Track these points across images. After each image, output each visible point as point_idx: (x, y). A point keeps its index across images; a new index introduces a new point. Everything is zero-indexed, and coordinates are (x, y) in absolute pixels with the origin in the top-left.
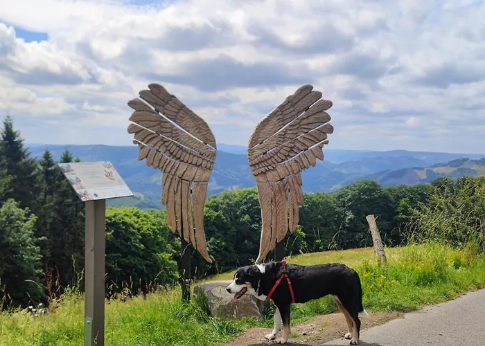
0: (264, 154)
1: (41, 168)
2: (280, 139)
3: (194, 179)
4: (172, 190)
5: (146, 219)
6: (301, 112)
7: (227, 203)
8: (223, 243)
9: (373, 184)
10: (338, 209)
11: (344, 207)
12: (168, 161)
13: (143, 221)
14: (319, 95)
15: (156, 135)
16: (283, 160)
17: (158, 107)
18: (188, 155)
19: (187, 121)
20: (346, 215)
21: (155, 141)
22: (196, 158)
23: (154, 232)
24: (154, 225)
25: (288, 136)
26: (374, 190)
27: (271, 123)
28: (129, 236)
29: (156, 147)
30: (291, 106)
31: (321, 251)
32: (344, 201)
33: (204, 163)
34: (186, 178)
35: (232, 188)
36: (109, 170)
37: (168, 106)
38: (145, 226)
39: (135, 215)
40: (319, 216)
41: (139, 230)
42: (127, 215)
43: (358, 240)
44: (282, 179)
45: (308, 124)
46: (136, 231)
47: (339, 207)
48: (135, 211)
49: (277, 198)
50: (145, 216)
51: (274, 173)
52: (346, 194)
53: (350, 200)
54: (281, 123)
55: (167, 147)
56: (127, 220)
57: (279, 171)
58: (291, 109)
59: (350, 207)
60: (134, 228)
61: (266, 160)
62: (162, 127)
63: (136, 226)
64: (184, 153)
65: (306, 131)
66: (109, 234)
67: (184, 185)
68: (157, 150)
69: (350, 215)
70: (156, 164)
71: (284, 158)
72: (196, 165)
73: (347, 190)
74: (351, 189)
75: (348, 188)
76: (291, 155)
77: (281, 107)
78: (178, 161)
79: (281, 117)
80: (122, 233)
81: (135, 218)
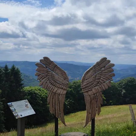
0: (88, 84)
1: (4, 71)
2: (94, 78)
3: (60, 93)
4: (51, 97)
5: (43, 91)
6: (102, 68)
7: (75, 85)
8: (73, 101)
9: (133, 79)
10: (119, 89)
11: (121, 87)
12: (50, 86)
13: (42, 92)
14: (109, 61)
15: (46, 76)
16: (95, 87)
17: (47, 66)
18: (58, 84)
19: (58, 71)
20: (122, 91)
21: (45, 79)
22: (61, 86)
23: (46, 97)
24: (46, 94)
25: (97, 77)
26: (134, 81)
27: (90, 72)
28: (36, 98)
29: (46, 81)
30: (98, 66)
31: (112, 105)
32: (121, 86)
33: (64, 87)
34: (57, 93)
35: (77, 79)
36: (27, 104)
37: (50, 65)
38: (43, 94)
39: (39, 90)
40: (111, 91)
41: (40, 96)
42: (36, 90)
43: (127, 101)
44: (94, 94)
45: (105, 73)
46: (39, 96)
47: (120, 88)
48: (39, 88)
49: (92, 102)
50: (43, 90)
51: (91, 92)
52: (122, 82)
53: (124, 85)
54: (94, 72)
55: (50, 81)
56: (36, 91)
57: (93, 91)
58: (98, 67)
59: (124, 88)
60: (38, 95)
61: (88, 87)
62: (48, 73)
63: (39, 94)
64: (56, 84)
65: (104, 75)
66: (29, 97)
67: (56, 96)
68: (46, 82)
69: (124, 91)
70: (46, 87)
71: (95, 86)
72: (61, 88)
73: (122, 81)
74: (124, 81)
75: (123, 80)
76: (98, 85)
77: (94, 66)
78: (54, 86)
79: (94, 70)
80: (34, 97)
81: (39, 91)
